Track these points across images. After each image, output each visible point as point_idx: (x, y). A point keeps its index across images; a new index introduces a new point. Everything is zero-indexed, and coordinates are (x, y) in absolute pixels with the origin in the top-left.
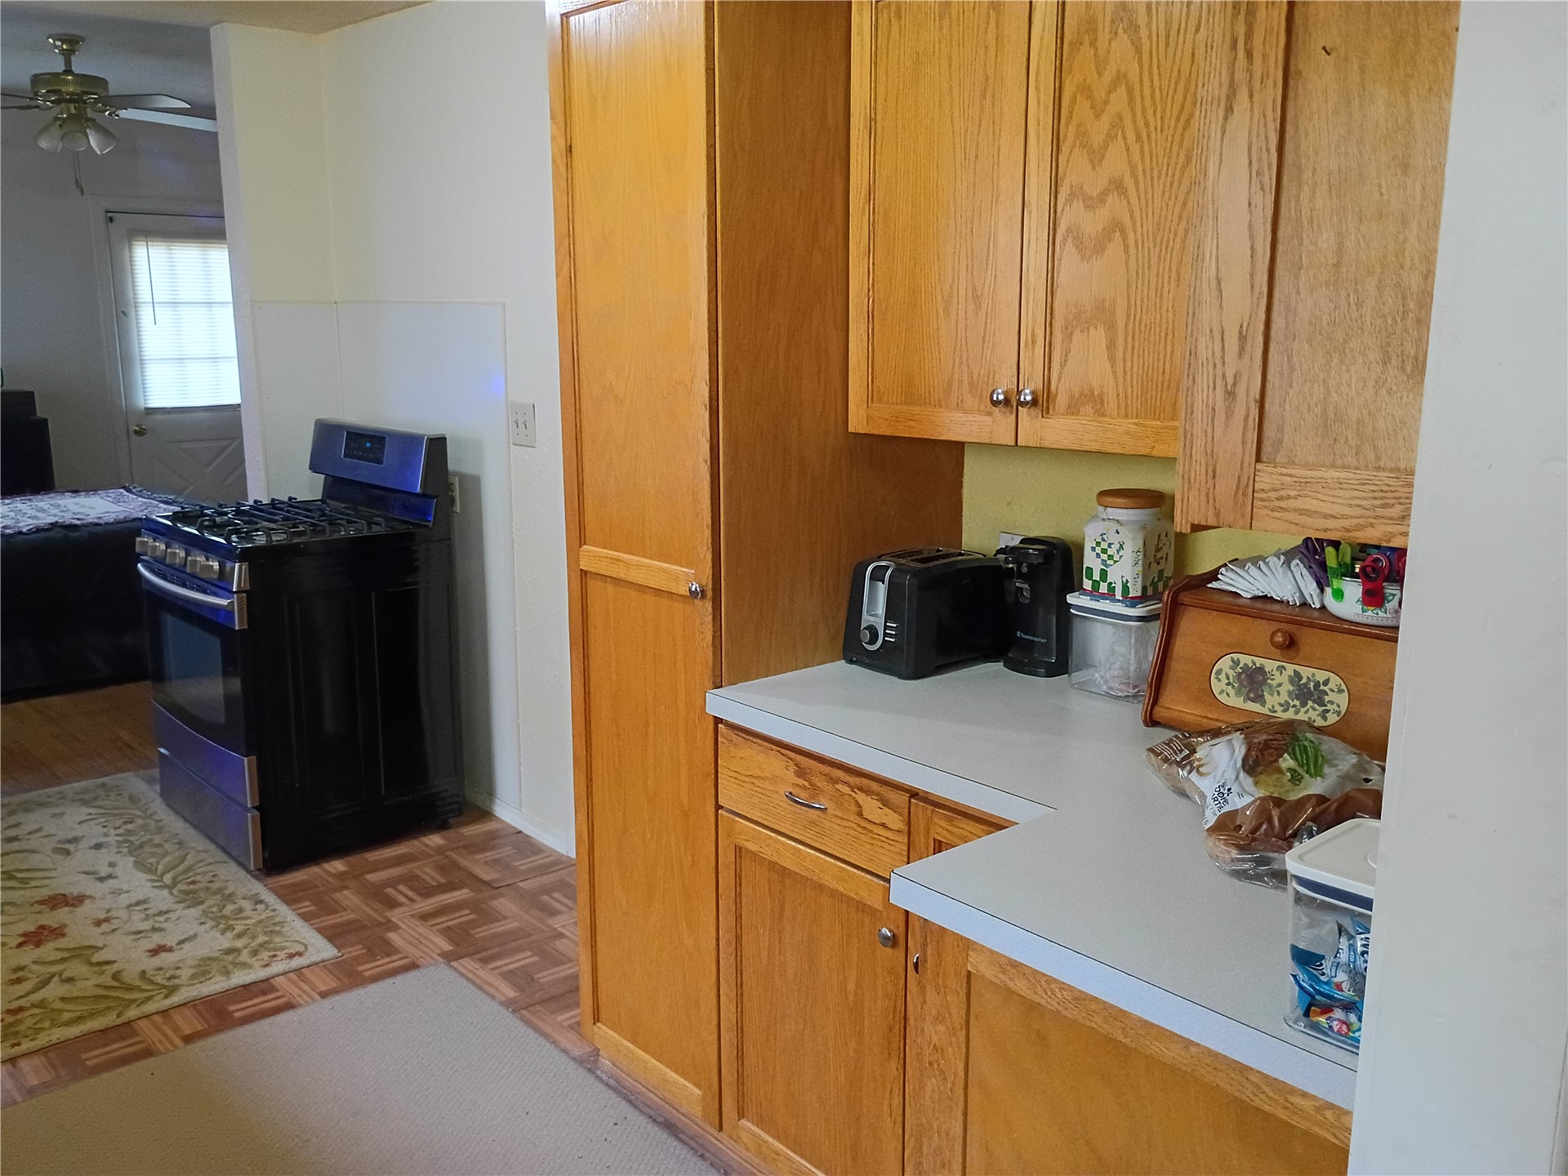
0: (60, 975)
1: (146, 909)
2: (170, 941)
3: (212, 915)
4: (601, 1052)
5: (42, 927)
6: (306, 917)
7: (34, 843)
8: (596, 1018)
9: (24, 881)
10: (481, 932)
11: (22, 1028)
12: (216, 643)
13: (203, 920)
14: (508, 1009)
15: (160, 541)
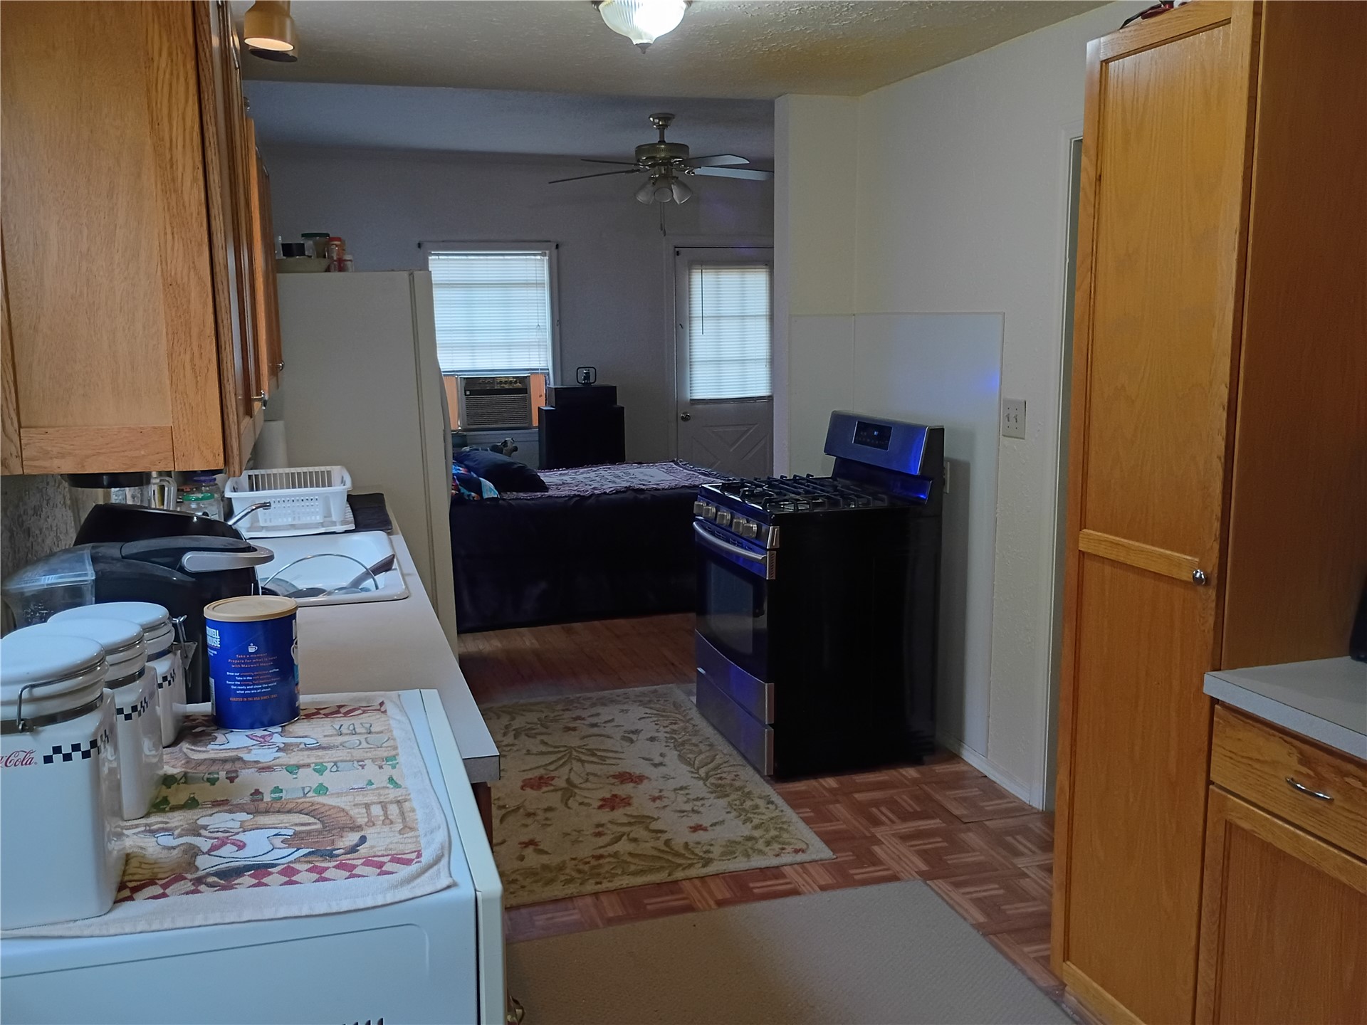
0: (628, 835)
1: (687, 794)
2: (706, 823)
3: (735, 807)
4: (1067, 988)
5: (615, 796)
6: (807, 821)
7: (609, 730)
8: (1066, 957)
9: (603, 758)
10: (952, 859)
11: (603, 871)
12: (749, 589)
13: (728, 810)
14: (978, 931)
15: (712, 506)
